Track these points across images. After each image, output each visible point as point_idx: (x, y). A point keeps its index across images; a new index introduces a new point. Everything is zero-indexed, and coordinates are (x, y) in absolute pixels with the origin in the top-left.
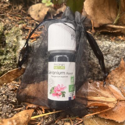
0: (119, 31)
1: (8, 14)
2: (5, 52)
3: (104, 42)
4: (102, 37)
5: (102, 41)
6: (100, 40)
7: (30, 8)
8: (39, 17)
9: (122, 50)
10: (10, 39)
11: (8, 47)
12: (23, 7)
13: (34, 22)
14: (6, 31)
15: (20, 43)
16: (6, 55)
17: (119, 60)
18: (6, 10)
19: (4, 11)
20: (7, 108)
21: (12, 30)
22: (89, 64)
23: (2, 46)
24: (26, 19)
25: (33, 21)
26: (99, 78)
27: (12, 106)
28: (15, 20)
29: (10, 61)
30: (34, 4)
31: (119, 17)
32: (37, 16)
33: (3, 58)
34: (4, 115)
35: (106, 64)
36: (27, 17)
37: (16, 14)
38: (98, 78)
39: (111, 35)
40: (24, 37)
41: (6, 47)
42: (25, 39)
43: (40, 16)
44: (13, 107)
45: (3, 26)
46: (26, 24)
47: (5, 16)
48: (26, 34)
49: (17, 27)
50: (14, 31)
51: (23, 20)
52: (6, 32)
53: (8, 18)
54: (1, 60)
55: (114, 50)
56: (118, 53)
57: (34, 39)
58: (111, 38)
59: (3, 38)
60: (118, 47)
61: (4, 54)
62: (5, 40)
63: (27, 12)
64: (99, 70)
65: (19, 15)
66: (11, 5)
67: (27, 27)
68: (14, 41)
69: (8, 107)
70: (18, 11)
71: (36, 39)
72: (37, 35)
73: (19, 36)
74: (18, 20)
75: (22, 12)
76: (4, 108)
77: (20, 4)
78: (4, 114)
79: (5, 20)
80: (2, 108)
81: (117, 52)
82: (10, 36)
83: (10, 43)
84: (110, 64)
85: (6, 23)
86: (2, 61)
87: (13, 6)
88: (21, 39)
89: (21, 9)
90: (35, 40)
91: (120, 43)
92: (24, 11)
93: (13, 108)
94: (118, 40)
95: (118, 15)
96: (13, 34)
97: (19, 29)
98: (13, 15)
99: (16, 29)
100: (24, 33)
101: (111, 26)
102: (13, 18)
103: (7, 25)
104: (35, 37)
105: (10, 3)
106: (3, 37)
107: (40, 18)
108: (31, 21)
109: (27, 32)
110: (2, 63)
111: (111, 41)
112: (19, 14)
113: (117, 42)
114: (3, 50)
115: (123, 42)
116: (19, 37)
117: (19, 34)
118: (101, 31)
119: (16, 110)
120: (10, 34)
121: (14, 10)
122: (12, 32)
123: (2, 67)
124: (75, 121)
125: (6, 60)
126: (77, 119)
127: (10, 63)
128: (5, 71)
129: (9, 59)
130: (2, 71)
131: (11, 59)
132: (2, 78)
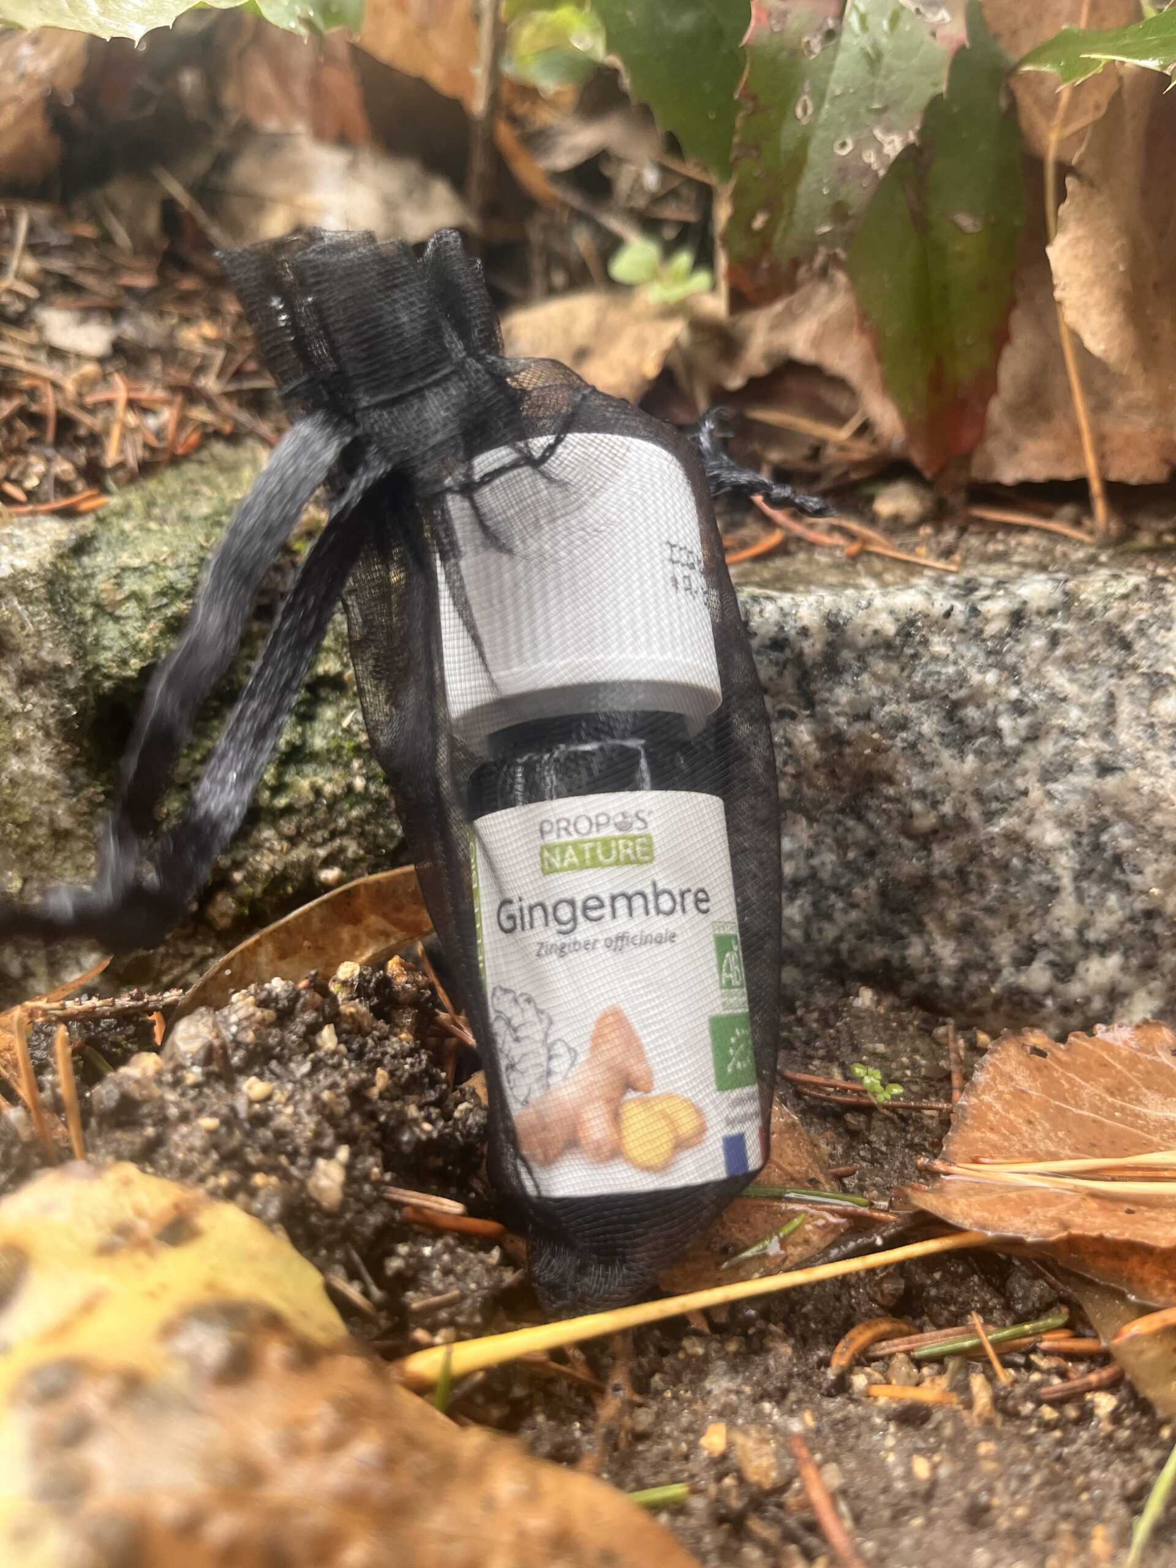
2: (301, 693)
16: (306, 716)
29: (350, 773)
110: (267, 797)
123: (259, 831)
124: (1030, 1367)
125: (309, 761)
126: (1045, 1345)
127: (339, 791)
128: (290, 871)
129: (333, 757)
130: (256, 870)
131: (358, 757)
132: (283, 936)
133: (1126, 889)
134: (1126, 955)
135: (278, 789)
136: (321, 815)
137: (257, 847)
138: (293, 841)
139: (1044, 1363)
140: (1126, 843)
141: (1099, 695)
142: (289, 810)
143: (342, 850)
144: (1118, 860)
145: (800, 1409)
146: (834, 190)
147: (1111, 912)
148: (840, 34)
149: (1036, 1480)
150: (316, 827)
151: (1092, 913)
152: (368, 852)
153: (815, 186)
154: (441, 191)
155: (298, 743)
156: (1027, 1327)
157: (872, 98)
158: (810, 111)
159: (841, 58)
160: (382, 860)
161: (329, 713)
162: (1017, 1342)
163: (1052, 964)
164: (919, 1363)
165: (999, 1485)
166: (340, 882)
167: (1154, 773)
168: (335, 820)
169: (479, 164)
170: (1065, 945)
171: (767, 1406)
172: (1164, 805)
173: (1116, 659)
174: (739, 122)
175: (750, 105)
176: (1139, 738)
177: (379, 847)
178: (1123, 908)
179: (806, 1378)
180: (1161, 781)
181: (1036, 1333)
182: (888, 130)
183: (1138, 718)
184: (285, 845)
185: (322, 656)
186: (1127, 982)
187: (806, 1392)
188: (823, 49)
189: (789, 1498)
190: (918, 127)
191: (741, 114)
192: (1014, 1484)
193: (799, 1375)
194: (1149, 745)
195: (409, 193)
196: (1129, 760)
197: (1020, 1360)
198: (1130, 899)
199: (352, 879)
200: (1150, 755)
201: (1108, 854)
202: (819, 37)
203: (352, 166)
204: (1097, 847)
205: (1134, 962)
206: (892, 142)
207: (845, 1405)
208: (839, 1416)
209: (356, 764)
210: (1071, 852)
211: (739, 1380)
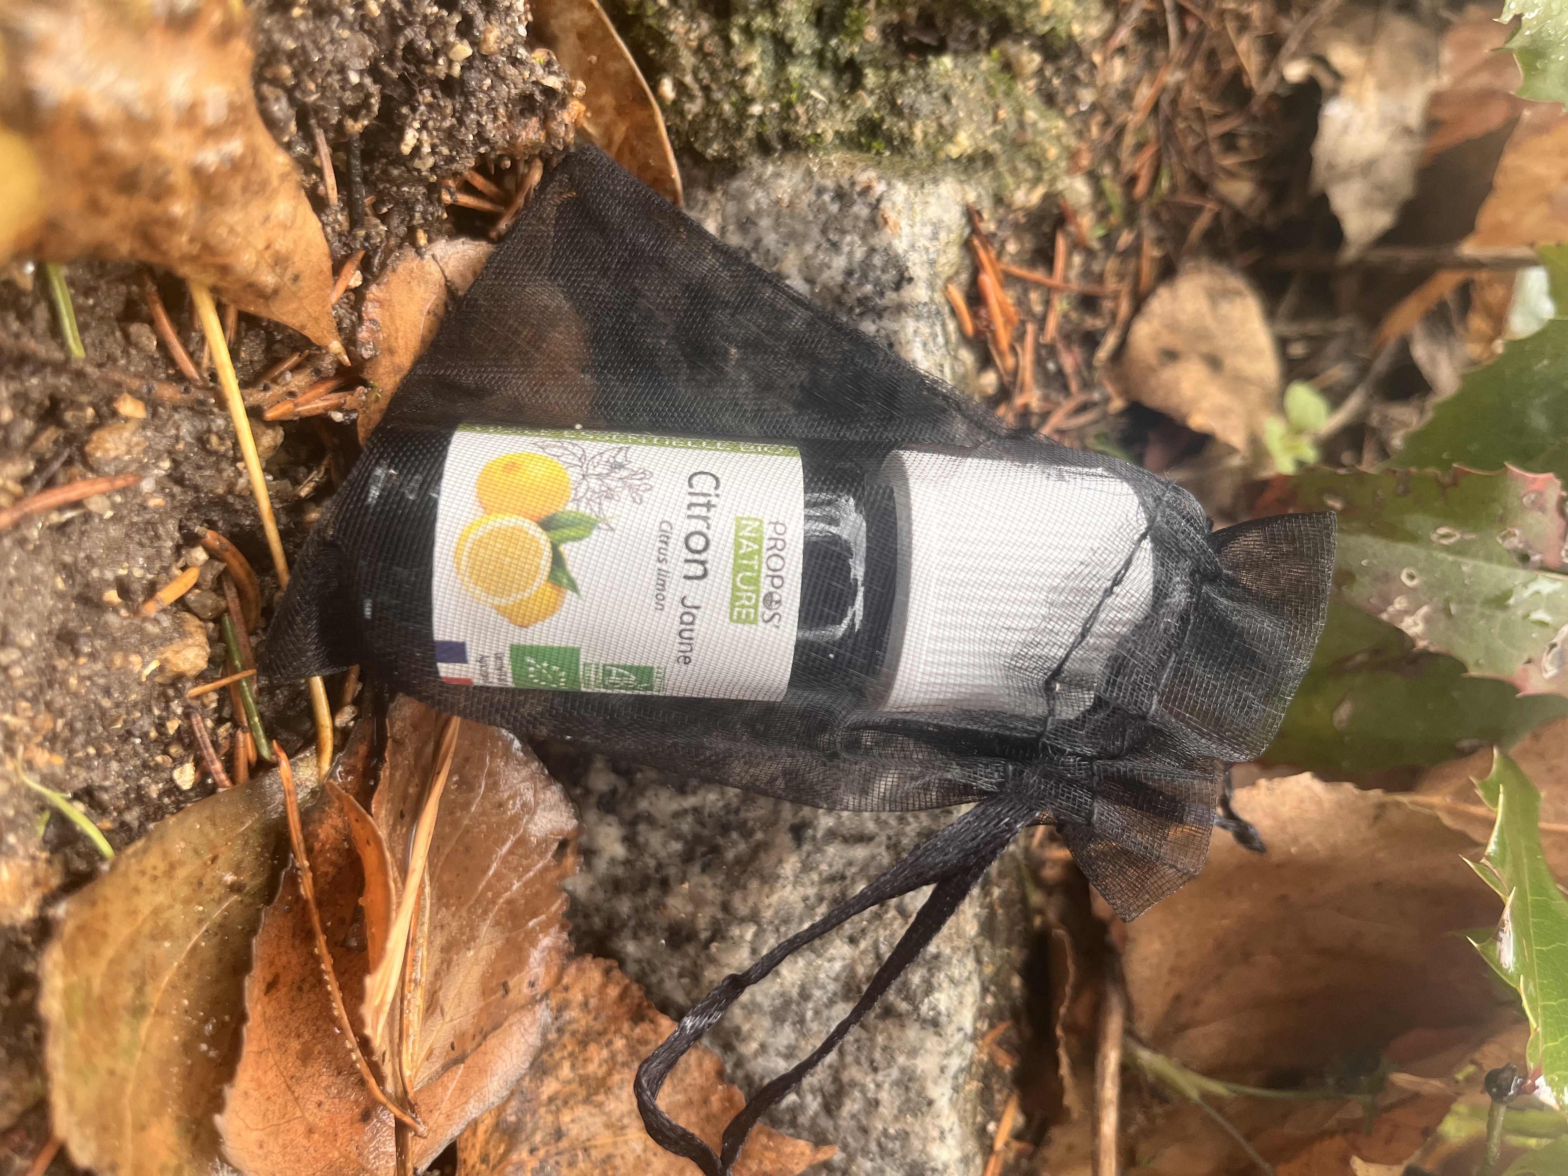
0: (1071, 1099)
1: (1172, 77)
2: (845, 53)
3: (970, 963)
4: (1009, 944)
5: (977, 949)
6: (988, 928)
7: (1236, 282)
8: (1163, 364)
9: (904, 1136)
10: (964, 96)
11: (895, 75)
12: (1238, 215)
13: (1114, 315)
14: (1037, 59)
15: (935, 181)
16: (820, 58)
17: (803, 1120)
18: (1212, 57)
19: (1205, 44)
20: (342, 69)
21: (1043, 116)
22: (759, 836)
23: (895, 17)
24: (1139, 238)
25: (1124, 308)
26: (627, 932)
27: (353, 113)
28: (1129, 140)
29: (766, 101)
30: (1270, 314)
31: (1194, 1095)
32: (1168, 340)
33: (787, 27)
34: (277, 37)
35: (759, 998)
36: (1156, 253)
37: (1181, 154)
38: (624, 925)
39: (1028, 1033)
40: (989, 226)
41: (895, 61)
42: (975, 231)
43: (1168, 374)
44: (349, 123)
45: (1076, 29)
46: (1096, 245)
47: (1160, 54)
48: (1012, 247)
49: (1073, 156)
50: (1037, 132)
51: (1131, 217)
52: (1025, 58)
53: (1138, 82)
54: (775, 15)
55: (901, 1060)
56: (877, 1103)
57: (975, 316)
58: (1002, 1027)
59: (969, 27)
60: (930, 1103)
61: (825, 40)
62: (956, 53)
63: (1195, 253)
64: (704, 935)
65: (1172, 178)
66: (1255, 107)
67: (1069, 254)
68: (946, 134)
69: (354, 78)
70: (1202, 171)
71: (969, 328)
72: (1004, 338)
73: (998, 176)
74: (1129, 165)
75: (1199, 210)
76: (345, 33)
77: (1263, 184)
78: (290, 44)
79: (1122, 50)
80: (343, 20)
81: (884, 1096)
82: (990, 90)
83: (927, 90)
84: (760, 1035)
85: (1097, 58)
86: (762, 22)
87: (1245, 129)
88: (971, 197)
89: (1222, 201)
90: (961, 329)
91: (962, 1119)
92: (1203, 222)
93: (340, 124)
94: (985, 1097)
95: (1216, 1087)
96: (1012, 127)
97: (1054, 180)
98: (1169, 123)
99: (1053, 152)
100: (1018, 229)
101: (1114, 1025)
102: (1141, 129)
103: (1081, 72)
104: (990, 322)
105: (1273, 96)
106: (974, 35)
107: (1152, 370)
108: (1125, 288)
109: (1027, 257)
110: (742, 21)
111: (983, 1035)
112: (1181, 178)
113: (974, 1086)
114: (860, 32)
115: (972, 1146)
116: (986, 178)
117: (1009, 180)
118: (1060, 932)
119: (315, 150)
120: (1008, 94)
121: (1216, 129)
122: (1031, 115)
123: (708, 19)
124: (219, 722)
125: (777, 63)
126: (240, 735)
127: (748, 90)
128: (670, 50)
129: (782, 85)
130: (669, 17)
131: (782, 107)
132: (599, 33)
133: (687, 858)
134: (627, 863)
135: (748, 32)
136: (726, 76)
137: (692, 17)
138: (699, 51)
139: (223, 731)
140: (730, 855)
141: (871, 826)
142: (728, 44)
143: (692, 98)
144: (715, 850)
145: (166, 495)
146: (1365, 570)
147: (664, 845)
148: (1525, 568)
149: (106, 703)
150: (713, 72)
151: (663, 827)
152: (691, 123)
153: (1370, 551)
154: (1383, 220)
155: (794, 50)
156: (256, 719)
157: (1460, 602)
158: (1444, 542)
159: (1502, 571)
160: (684, 138)
161: (826, 81)
162: (243, 711)
163: (614, 792)
164: (217, 620)
165: (99, 666)
166: (660, 99)
167: (797, 882)
168: (720, 89)
169: (1409, 256)
170: (632, 802)
171: (166, 464)
172: (767, 889)
173: (905, 841)
174: (1430, 470)
175: (1447, 479)
176: (830, 866)
177: (696, 134)
178: (670, 856)
179: (196, 506)
180: (789, 888)
181: (251, 729)
182: (1428, 620)
183: (850, 864)
184: (694, 44)
185: (882, 73)
186: (601, 865)
187: (183, 505)
188: (1508, 551)
189: (78, 468)
190: (1432, 649)
191: (1439, 472)
192: (102, 681)
193: (198, 498)
194: (825, 875)
195: (1380, 188)
196: (809, 855)
197: (226, 713)
198: (677, 861)
199: (664, 110)
200: (815, 877)
201: (720, 841)
202: (1521, 546)
203: (1407, 131)
204: (725, 829)
205: (620, 871)
206: (1416, 624)
207: (172, 539)
208: (161, 530)
209: (775, 106)
210: (720, 804)
211: (189, 439)
